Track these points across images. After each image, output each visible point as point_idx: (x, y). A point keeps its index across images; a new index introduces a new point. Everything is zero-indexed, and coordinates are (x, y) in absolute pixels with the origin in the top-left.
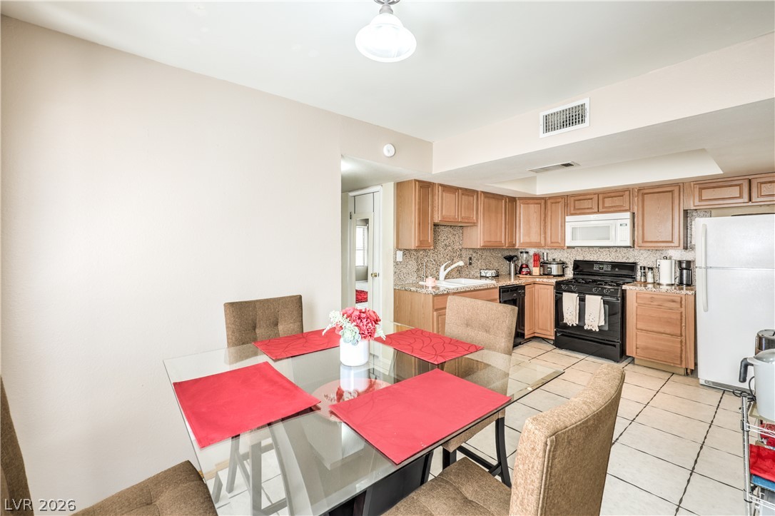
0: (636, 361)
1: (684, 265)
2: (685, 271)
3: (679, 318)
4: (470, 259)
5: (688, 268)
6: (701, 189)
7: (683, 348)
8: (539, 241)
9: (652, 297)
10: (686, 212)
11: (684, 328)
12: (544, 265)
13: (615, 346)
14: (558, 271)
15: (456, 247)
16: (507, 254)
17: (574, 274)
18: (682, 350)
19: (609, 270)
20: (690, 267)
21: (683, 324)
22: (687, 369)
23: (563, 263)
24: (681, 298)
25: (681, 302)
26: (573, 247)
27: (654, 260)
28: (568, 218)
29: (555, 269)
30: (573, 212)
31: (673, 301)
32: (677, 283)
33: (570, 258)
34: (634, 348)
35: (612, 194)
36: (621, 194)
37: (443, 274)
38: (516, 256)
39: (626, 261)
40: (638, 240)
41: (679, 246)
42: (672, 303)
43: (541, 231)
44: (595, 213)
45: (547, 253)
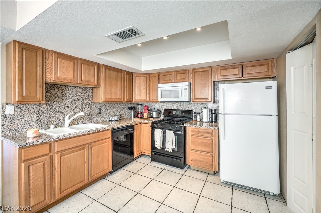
0: (191, 167)
1: (213, 112)
2: (214, 114)
3: (211, 143)
4: (100, 109)
5: (215, 113)
6: (221, 70)
7: (213, 159)
8: (146, 98)
9: (198, 131)
10: (214, 82)
11: (213, 148)
12: (149, 111)
13: (180, 160)
14: (156, 115)
15: (85, 102)
16: (130, 105)
17: (164, 117)
18: (212, 161)
19: (180, 114)
20: (216, 112)
21: (213, 146)
22: (215, 171)
23: (159, 111)
24: (212, 131)
25: (212, 133)
26: (164, 102)
27: (200, 108)
28: (160, 85)
29: (154, 114)
30: (162, 82)
31: (208, 133)
32: (210, 121)
33: (162, 108)
34: (190, 160)
35: (181, 72)
36: (185, 72)
37: (67, 122)
38: (135, 107)
39: (188, 109)
40: (193, 98)
41: (211, 101)
42: (208, 134)
43: (147, 93)
44: (173, 82)
45: (152, 105)
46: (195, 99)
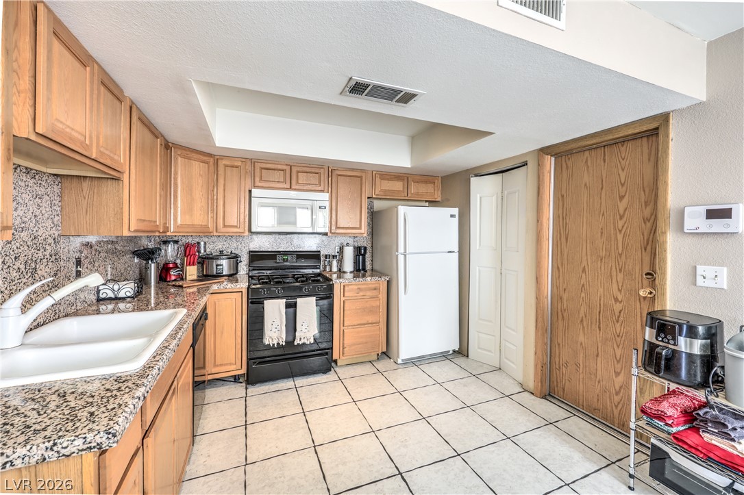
2: (361, 257)
6: (381, 179)
8: (205, 223)
10: (368, 198)
15: (42, 234)
18: (379, 337)
19: (294, 261)
21: (381, 310)
23: (237, 257)
24: (380, 285)
25: (380, 289)
31: (375, 289)
34: (341, 348)
35: (307, 169)
36: (317, 170)
40: (332, 226)
43: (208, 208)
44: (287, 189)
45: (205, 243)
46: (337, 228)
